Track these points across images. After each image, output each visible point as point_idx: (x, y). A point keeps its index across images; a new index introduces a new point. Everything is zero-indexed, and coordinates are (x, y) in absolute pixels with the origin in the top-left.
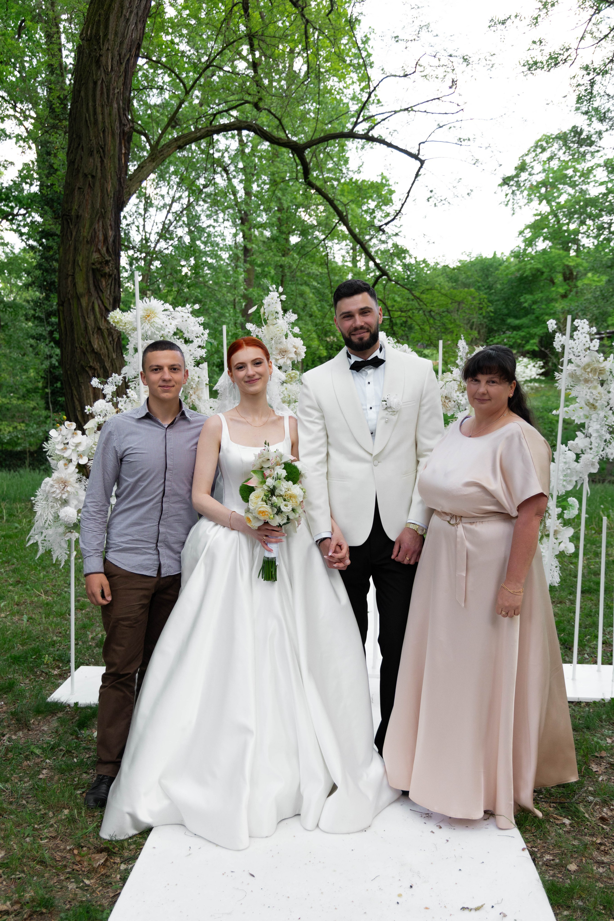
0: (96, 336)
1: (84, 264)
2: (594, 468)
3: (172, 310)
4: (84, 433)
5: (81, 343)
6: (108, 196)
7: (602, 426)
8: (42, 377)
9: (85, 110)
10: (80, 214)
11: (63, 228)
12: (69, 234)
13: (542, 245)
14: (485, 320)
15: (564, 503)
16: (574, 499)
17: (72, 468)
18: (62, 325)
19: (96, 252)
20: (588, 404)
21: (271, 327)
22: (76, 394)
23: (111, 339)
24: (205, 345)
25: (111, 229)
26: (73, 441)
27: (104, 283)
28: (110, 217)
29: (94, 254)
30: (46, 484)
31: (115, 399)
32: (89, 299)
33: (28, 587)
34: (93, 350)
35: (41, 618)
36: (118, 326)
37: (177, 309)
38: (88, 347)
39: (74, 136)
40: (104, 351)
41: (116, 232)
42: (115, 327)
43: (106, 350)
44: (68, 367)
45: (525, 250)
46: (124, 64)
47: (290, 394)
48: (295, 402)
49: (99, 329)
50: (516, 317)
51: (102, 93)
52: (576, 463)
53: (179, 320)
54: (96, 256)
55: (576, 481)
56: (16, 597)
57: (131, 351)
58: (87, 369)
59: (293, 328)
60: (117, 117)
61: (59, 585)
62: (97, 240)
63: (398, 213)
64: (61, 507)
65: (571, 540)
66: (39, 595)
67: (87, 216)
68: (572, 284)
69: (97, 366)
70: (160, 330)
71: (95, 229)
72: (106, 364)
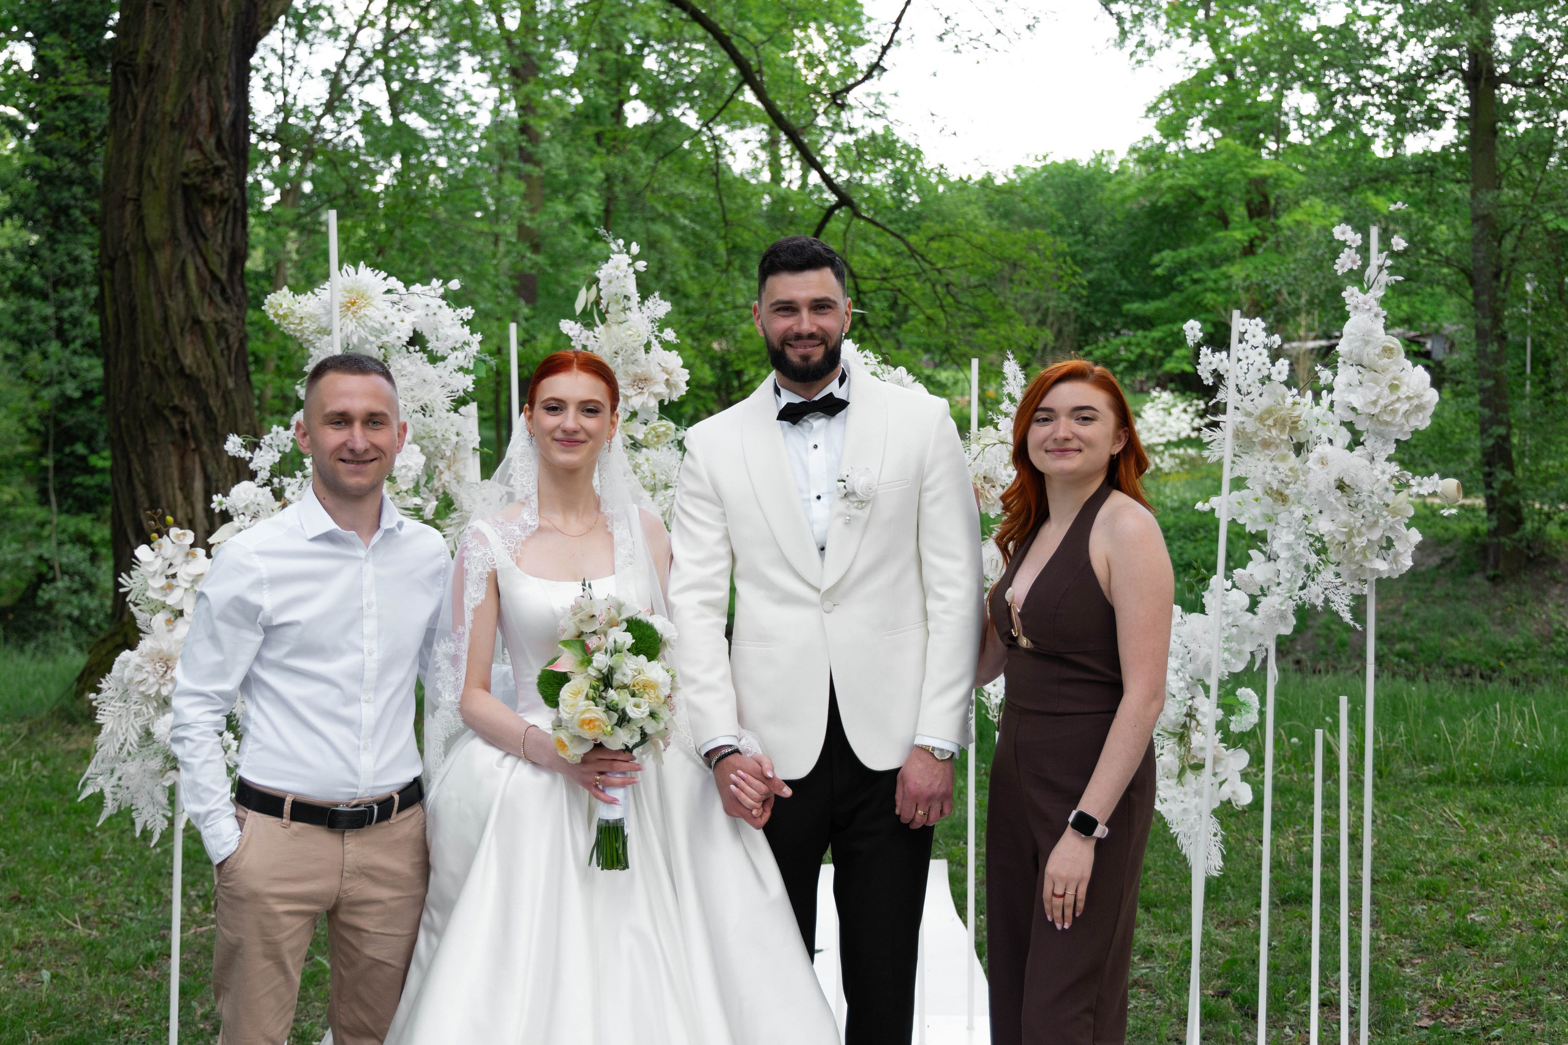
0: (188, 338)
1: (163, 175)
2: (1286, 625)
3: (403, 290)
4: (209, 555)
5: (154, 355)
6: (222, 22)
7: (1299, 537)
8: (30, 430)
10: (156, 62)
11: (114, 93)
12: (129, 106)
13: (1198, 136)
14: (1075, 304)
15: (1229, 700)
16: (1249, 691)
18: (109, 312)
19: (192, 147)
20: (1269, 491)
21: (615, 328)
22: (139, 469)
23: (223, 344)
24: (471, 367)
25: (228, 96)
26: (185, 571)
27: (209, 218)
28: (225, 69)
29: (188, 152)
30: (126, 663)
31: (276, 480)
32: (174, 254)
33: (41, 909)
34: (181, 370)
35: (81, 975)
36: (284, 323)
37: (413, 288)
38: (169, 363)
40: (207, 372)
41: (238, 104)
42: (279, 325)
43: (211, 370)
44: (120, 408)
47: (657, 471)
48: (667, 487)
49: (197, 321)
50: (1145, 297)
52: (1250, 615)
53: (420, 312)
54: (191, 157)
55: (1252, 653)
56: (16, 931)
58: (167, 412)
59: (661, 331)
61: (114, 905)
62: (194, 120)
63: (876, 68)
64: (157, 714)
65: (1245, 776)
66: (69, 927)
67: (173, 67)
68: (1266, 225)
69: (190, 405)
70: (378, 332)
71: (190, 96)
72: (211, 402)
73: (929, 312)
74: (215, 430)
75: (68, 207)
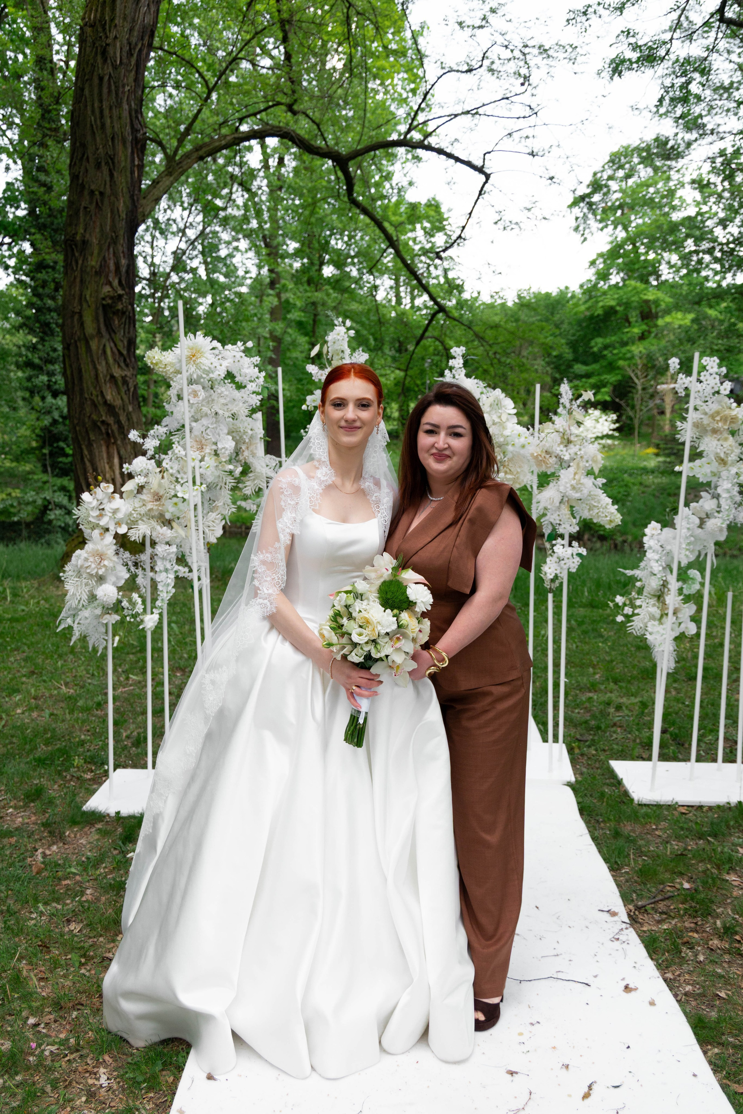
0: (108, 385)
1: (93, 299)
2: (723, 535)
3: (221, 348)
4: (121, 497)
5: (92, 394)
6: (120, 216)
7: (733, 485)
8: (37, 435)
9: (89, 112)
10: (86, 239)
11: (66, 257)
12: (74, 263)
13: (615, 278)
15: (684, 576)
16: (696, 572)
17: (109, 538)
18: (69, 372)
19: (106, 284)
20: (718, 458)
22: (86, 453)
23: (126, 388)
24: (260, 391)
25: (125, 257)
26: (109, 507)
27: (116, 322)
28: (122, 242)
29: (104, 287)
30: (79, 556)
31: (157, 456)
32: (99, 341)
33: (45, 678)
34: (105, 402)
35: (65, 714)
36: (156, 368)
37: (226, 347)
38: (100, 398)
39: (78, 144)
40: (118, 403)
41: (130, 261)
43: (120, 401)
44: (76, 422)
45: (596, 285)
46: (135, 55)
49: (112, 377)
50: (584, 363)
51: (110, 91)
52: (701, 529)
53: (231, 360)
54: (107, 289)
55: (699, 551)
56: (33, 690)
57: (174, 399)
58: (99, 424)
60: (128, 120)
61: (81, 676)
62: (107, 270)
63: (460, 238)
64: (97, 584)
65: (692, 619)
66: (59, 687)
67: (95, 241)
68: (651, 324)
69: (111, 420)
70: (208, 372)
71: (104, 258)
72: (121, 418)
73: (485, 367)
74: (123, 433)
75: (50, 323)
